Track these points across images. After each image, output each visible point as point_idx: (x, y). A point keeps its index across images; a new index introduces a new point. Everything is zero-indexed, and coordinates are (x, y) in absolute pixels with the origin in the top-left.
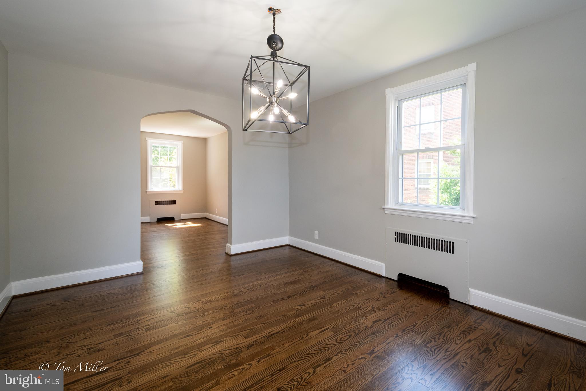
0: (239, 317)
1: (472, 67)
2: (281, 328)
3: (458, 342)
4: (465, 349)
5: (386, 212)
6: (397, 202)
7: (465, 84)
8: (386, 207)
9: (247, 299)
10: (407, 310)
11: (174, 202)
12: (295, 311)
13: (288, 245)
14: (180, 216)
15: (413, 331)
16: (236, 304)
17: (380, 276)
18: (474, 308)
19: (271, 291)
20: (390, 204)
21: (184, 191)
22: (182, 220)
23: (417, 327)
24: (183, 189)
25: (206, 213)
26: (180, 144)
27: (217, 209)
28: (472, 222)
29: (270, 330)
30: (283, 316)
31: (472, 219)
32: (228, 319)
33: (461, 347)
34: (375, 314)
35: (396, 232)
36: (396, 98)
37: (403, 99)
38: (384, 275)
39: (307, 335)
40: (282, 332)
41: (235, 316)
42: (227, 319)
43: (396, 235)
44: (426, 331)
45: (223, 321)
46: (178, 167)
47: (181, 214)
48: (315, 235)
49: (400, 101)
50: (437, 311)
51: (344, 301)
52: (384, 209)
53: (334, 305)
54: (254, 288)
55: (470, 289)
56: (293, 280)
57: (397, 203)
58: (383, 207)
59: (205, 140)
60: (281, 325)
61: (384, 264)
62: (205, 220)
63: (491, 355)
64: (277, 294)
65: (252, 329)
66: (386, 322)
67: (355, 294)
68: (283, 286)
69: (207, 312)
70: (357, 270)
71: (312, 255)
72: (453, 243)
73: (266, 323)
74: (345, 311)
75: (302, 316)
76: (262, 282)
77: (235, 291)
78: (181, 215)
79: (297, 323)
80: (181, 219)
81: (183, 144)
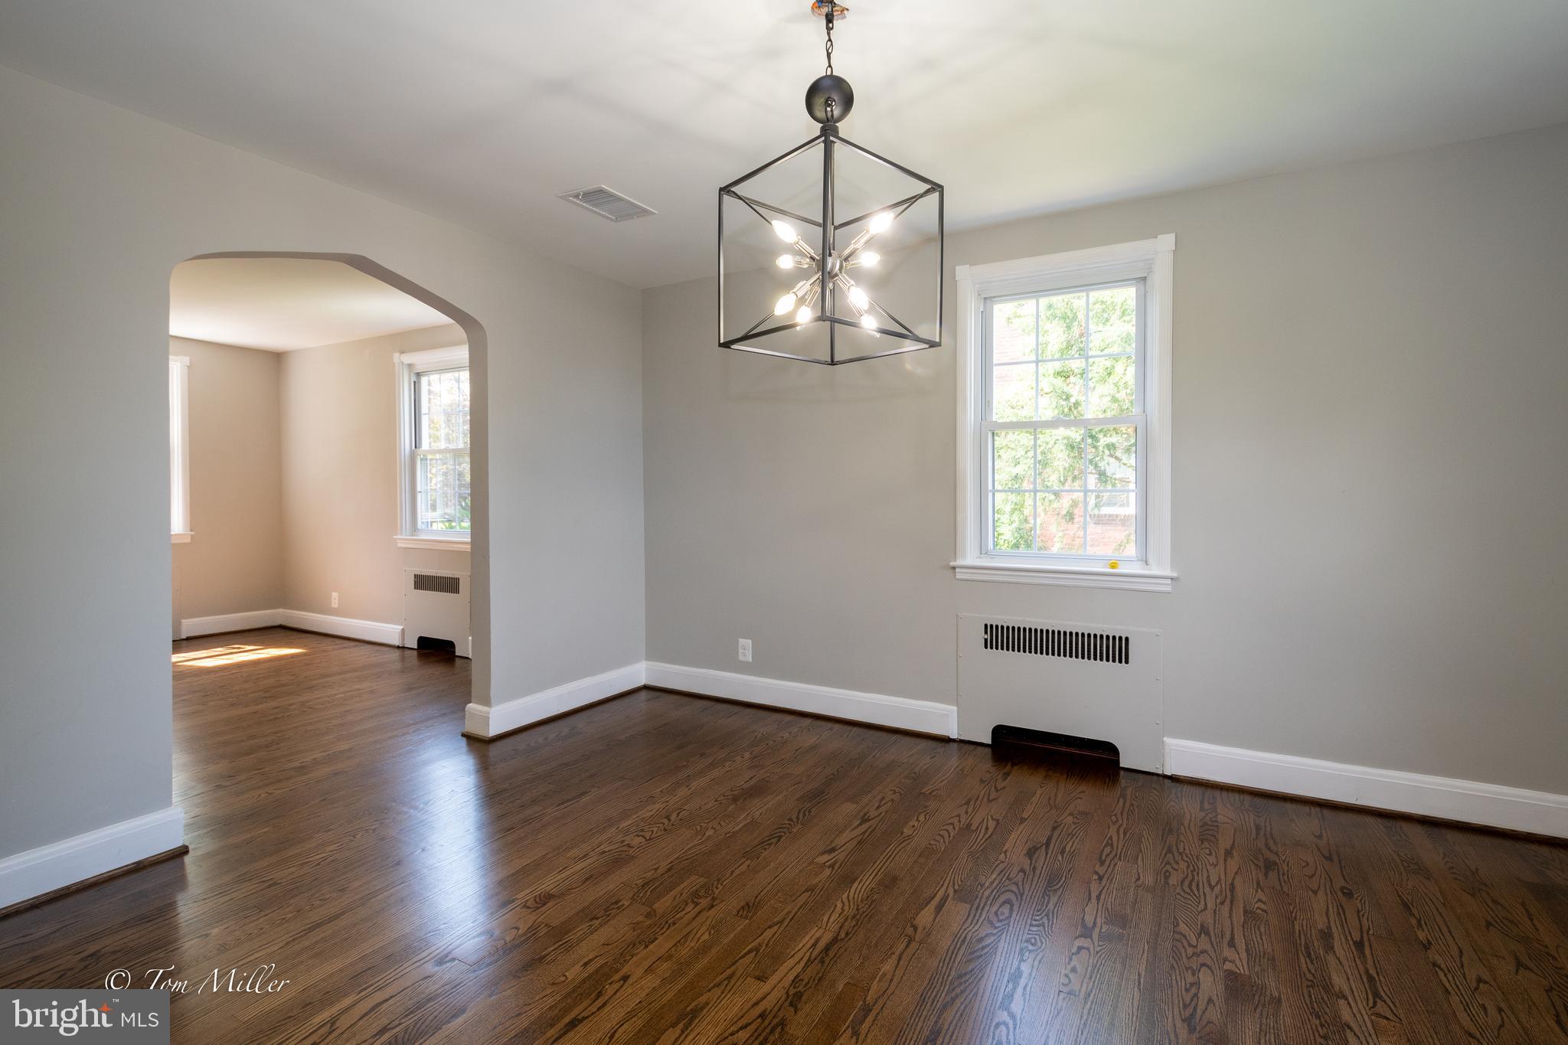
0: (688, 924)
1: (1166, 242)
2: (833, 927)
3: (1212, 859)
4: (1236, 873)
5: (958, 576)
6: (983, 550)
7: (1144, 279)
8: (959, 562)
9: (664, 865)
10: (1068, 811)
12: (828, 872)
13: (646, 688)
14: (180, 630)
15: (1120, 857)
16: (643, 886)
17: (946, 740)
18: (1174, 779)
19: (712, 828)
20: (970, 557)
21: (192, 536)
22: (188, 639)
23: (1117, 846)
24: (191, 530)
25: (280, 610)
26: (175, 368)
27: (335, 595)
28: (1168, 589)
29: (807, 940)
30: (807, 890)
31: (1169, 581)
32: (660, 939)
33: (1225, 869)
34: (1013, 835)
35: (986, 626)
36: (978, 291)
37: (994, 297)
38: (954, 736)
39: (915, 929)
40: (842, 935)
41: (674, 924)
42: (656, 939)
43: (986, 633)
44: (1141, 851)
45: (646, 947)
47: (183, 621)
48: (741, 651)
49: (988, 301)
50: (1121, 800)
51: (922, 818)
52: (954, 568)
53: (907, 831)
54: (655, 829)
55: (1165, 739)
56: (747, 785)
57: (983, 552)
58: (952, 564)
59: (276, 360)
60: (825, 919)
61: (955, 708)
62: (283, 633)
63: (1284, 874)
64: (737, 832)
65: (757, 950)
66: (1051, 849)
67: (930, 793)
68: (732, 807)
69: (569, 932)
70: (884, 735)
71: (736, 709)
72: (1127, 639)
73: (781, 922)
74: (944, 842)
75: (856, 879)
76: (663, 806)
77: (604, 847)
78: (180, 622)
79: (862, 901)
80: (184, 637)
81: (188, 367)
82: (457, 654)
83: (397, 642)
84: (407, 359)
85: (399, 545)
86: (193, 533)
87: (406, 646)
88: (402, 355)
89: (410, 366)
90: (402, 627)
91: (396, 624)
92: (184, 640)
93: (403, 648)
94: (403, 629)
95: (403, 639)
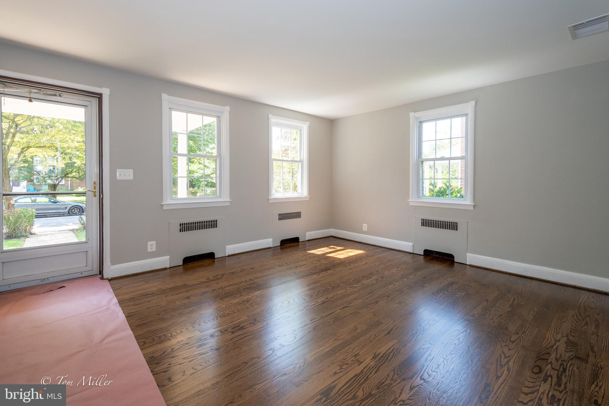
11: (297, 215)
14: (305, 236)
24: (309, 195)
25: (332, 230)
26: (305, 127)
27: (365, 225)
46: (301, 161)
47: (307, 233)
59: (332, 123)
80: (307, 239)
81: (309, 126)
82: (455, 261)
83: (410, 250)
84: (418, 114)
85: (411, 204)
86: (310, 196)
87: (414, 253)
88: (415, 113)
89: (417, 118)
90: (412, 244)
91: (410, 242)
92: (307, 241)
93: (413, 253)
94: (413, 244)
95: (413, 250)
